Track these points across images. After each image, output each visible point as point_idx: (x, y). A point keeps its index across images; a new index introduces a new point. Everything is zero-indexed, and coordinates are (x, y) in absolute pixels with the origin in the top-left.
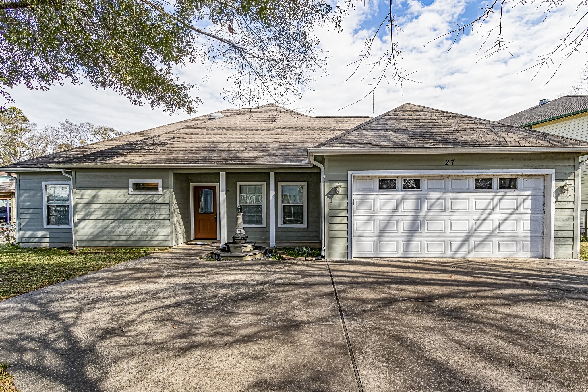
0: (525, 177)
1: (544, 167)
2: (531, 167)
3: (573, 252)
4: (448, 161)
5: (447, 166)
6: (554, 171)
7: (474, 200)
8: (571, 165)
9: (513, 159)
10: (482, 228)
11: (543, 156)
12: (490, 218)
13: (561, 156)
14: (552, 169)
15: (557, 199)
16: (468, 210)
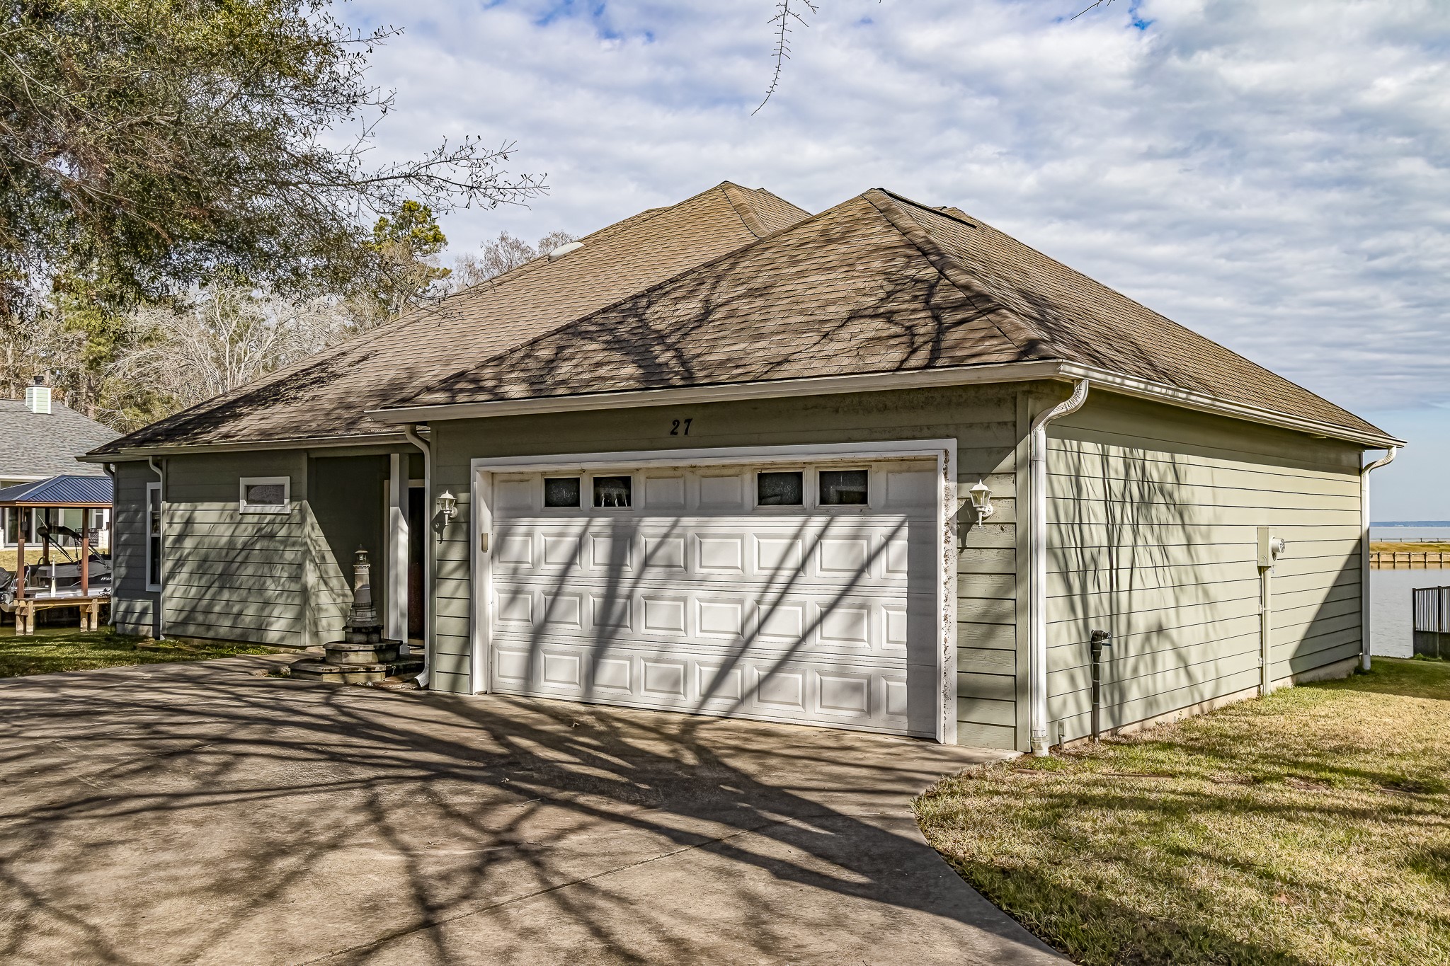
0: (891, 466)
1: (926, 432)
2: (887, 436)
3: (1015, 728)
4: (676, 423)
5: (674, 439)
6: (952, 444)
7: (756, 540)
8: (1005, 423)
9: (837, 411)
10: (772, 627)
11: (922, 398)
12: (790, 598)
13: (972, 393)
14: (948, 437)
15: (964, 541)
16: (740, 572)
